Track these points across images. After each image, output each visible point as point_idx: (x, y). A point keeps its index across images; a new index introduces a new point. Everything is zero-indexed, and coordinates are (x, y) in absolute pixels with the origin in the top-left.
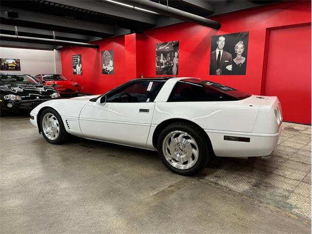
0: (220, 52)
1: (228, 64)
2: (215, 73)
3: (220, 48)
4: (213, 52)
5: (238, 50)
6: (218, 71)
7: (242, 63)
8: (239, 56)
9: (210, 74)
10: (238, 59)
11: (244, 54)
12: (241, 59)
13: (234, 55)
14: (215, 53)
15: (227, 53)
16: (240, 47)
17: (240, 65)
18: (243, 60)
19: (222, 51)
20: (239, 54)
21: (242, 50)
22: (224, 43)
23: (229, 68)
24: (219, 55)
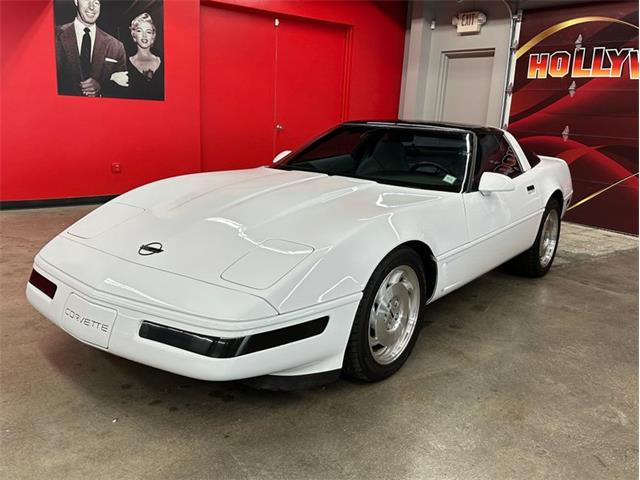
0: (87, 30)
1: (116, 68)
2: (79, 92)
3: (88, 19)
4: (65, 27)
5: (140, 36)
6: (87, 84)
7: (154, 70)
8: (144, 52)
9: (61, 92)
10: (142, 59)
11: (156, 49)
12: (148, 60)
13: (132, 47)
14: (72, 30)
15: (110, 37)
16: (143, 28)
17: (150, 75)
18: (154, 64)
19: (93, 29)
20: (144, 45)
21: (150, 38)
22: (97, 8)
23: (121, 78)
24: (87, 38)
